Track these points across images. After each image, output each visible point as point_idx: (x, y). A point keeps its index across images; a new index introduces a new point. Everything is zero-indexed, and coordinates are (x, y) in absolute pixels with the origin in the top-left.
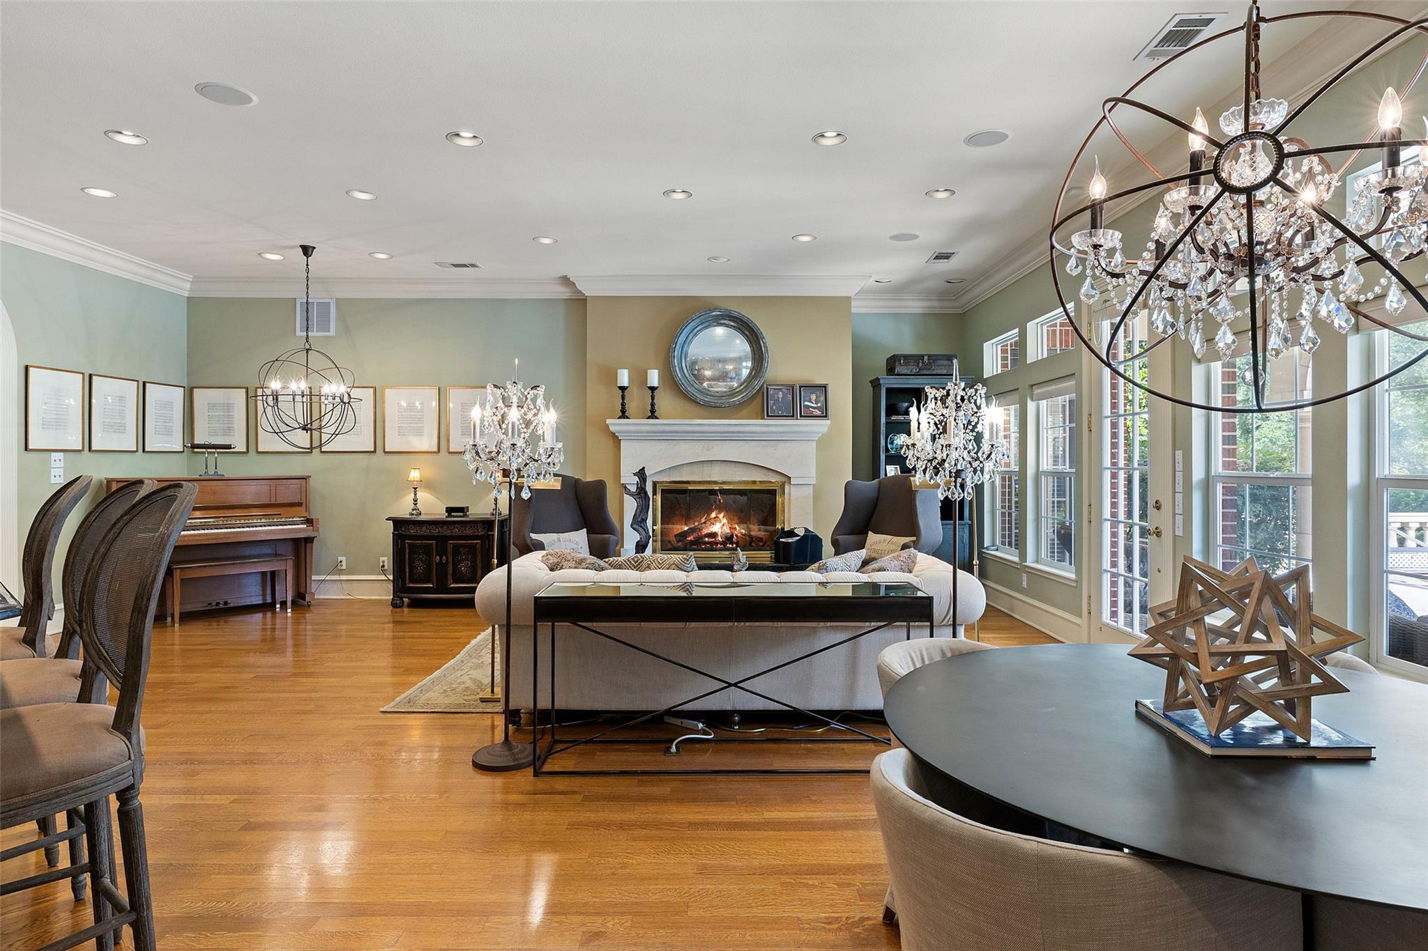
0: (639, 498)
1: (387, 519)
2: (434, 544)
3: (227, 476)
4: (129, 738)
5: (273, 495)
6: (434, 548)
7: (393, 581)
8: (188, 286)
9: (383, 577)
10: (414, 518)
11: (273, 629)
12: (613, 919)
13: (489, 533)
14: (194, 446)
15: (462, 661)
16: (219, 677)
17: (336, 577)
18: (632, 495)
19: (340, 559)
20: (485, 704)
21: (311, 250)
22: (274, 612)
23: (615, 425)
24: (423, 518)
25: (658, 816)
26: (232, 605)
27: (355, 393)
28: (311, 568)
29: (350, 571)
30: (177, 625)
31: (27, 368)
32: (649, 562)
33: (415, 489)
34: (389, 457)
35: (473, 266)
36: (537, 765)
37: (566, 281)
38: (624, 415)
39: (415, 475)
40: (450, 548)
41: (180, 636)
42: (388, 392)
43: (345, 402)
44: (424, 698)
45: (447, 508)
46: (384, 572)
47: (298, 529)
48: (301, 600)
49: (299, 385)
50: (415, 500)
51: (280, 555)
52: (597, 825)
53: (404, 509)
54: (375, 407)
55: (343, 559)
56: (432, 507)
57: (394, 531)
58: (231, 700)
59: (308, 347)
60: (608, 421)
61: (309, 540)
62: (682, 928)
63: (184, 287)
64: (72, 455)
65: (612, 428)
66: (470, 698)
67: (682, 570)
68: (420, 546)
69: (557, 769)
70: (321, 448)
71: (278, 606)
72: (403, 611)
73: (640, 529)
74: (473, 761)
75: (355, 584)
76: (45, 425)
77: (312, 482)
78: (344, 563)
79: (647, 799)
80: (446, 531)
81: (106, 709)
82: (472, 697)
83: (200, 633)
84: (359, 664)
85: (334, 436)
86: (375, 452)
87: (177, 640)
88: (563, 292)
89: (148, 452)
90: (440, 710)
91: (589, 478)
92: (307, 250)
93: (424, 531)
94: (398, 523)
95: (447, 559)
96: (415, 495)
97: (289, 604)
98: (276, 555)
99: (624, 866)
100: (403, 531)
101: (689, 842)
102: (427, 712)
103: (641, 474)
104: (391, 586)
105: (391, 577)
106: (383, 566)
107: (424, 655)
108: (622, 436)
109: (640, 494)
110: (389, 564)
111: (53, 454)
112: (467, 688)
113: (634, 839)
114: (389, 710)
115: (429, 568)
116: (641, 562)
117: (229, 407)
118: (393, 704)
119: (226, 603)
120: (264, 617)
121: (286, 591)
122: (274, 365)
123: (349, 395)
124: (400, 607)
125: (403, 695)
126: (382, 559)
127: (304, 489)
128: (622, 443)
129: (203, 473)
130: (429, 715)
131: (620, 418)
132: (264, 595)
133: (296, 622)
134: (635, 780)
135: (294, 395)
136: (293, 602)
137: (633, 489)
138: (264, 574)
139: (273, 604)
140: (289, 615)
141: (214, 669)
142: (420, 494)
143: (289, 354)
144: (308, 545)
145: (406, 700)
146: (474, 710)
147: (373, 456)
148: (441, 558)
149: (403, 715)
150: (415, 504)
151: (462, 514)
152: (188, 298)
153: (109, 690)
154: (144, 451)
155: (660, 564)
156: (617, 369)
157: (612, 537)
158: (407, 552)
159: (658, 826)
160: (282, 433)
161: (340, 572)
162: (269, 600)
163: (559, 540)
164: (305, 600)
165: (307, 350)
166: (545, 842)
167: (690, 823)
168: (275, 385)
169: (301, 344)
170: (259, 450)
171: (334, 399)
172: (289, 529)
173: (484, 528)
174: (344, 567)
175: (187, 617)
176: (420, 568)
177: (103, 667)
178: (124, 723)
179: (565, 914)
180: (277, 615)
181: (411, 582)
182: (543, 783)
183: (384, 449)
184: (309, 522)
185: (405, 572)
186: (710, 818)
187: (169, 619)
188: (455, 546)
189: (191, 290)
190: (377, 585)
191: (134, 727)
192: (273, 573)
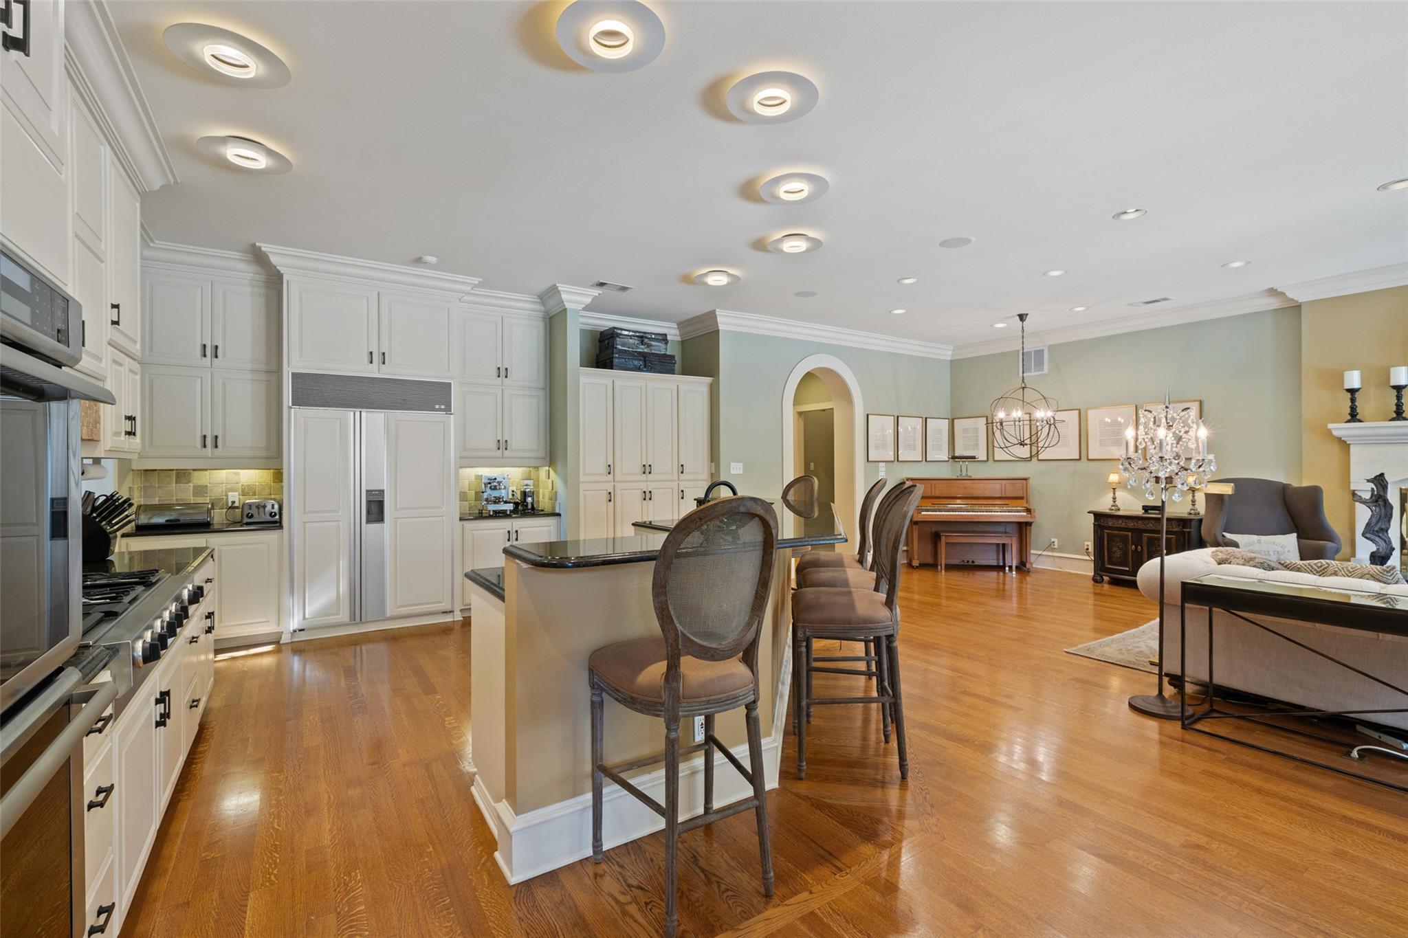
0: (1376, 506)
1: (1089, 512)
2: (1130, 536)
3: (973, 477)
4: (891, 610)
5: (1003, 491)
6: (1130, 538)
7: (1094, 561)
8: (950, 353)
9: (1088, 558)
10: (1114, 513)
11: (1004, 584)
12: (1219, 844)
13: (1185, 530)
14: (954, 458)
15: (1143, 632)
16: (961, 607)
17: (1050, 554)
18: (1364, 502)
19: (1053, 540)
20: (1153, 666)
21: (1025, 316)
22: (1004, 572)
23: (1341, 429)
24: (1121, 513)
25: (1306, 798)
26: (977, 563)
27: (1059, 416)
28: (1030, 545)
29: (1060, 550)
30: (943, 571)
31: (868, 415)
32: (1337, 569)
33: (1114, 489)
34: (1092, 463)
35: (1165, 299)
36: (1188, 723)
37: (1273, 292)
38: (1354, 416)
39: (1114, 478)
40: (1145, 540)
41: (946, 578)
42: (1091, 413)
43: (1051, 423)
44: (1101, 650)
45: (1143, 506)
46: (1088, 554)
47: (1021, 516)
48: (1022, 567)
49: (1017, 414)
50: (1114, 499)
51: (1008, 533)
52: (1231, 781)
53: (1104, 505)
54: (1080, 425)
55: (1056, 540)
56: (1130, 505)
57: (1095, 521)
58: (967, 621)
59: (1023, 386)
60: (1330, 426)
61: (1029, 524)
62: (1289, 879)
63: (947, 354)
64: (889, 464)
65: (1336, 433)
66: (1141, 659)
67: (1380, 581)
68: (1117, 536)
69: (1207, 730)
70: (1038, 456)
71: (1007, 568)
72: (1103, 586)
73: (1377, 539)
74: (1129, 703)
75: (1065, 561)
76: (877, 447)
77: (1031, 482)
78: (1056, 543)
79: (1300, 782)
80: (1140, 525)
81: (883, 596)
82: (1144, 659)
83: (957, 578)
84: (1057, 617)
85: (1043, 449)
86: (1080, 459)
87: (943, 580)
88: (1273, 303)
89: (929, 461)
90: (1111, 661)
91: (1305, 484)
92: (1022, 317)
93: (1120, 523)
94: (1098, 516)
95: (1142, 547)
96: (1114, 494)
97: (1014, 568)
98: (1006, 533)
99: (1249, 817)
100: (1102, 522)
101: (1335, 829)
102: (1101, 661)
103: (1380, 481)
104: (1092, 565)
105: (1093, 558)
106: (1087, 549)
107: (1111, 621)
108: (1352, 440)
109: (1377, 501)
110: (1091, 549)
111: (880, 464)
112: (1141, 652)
113: (1268, 804)
114: (1071, 652)
115: (1125, 555)
116: (1326, 568)
117: (976, 430)
118: (1074, 649)
119: (973, 562)
120: (998, 576)
121: (1013, 559)
122: (1002, 401)
123: (1054, 418)
124: (1100, 583)
125: (1085, 645)
126: (1086, 543)
127: (1025, 487)
128: (1352, 448)
129: (958, 474)
130: (1103, 663)
131: (1348, 421)
132: (998, 560)
133: (1021, 582)
134: (1292, 764)
135: (1015, 421)
136: (1017, 567)
137: (1367, 496)
138: (998, 545)
139: (1004, 567)
140: (1014, 576)
141: (962, 602)
142: (1119, 494)
143: (1010, 393)
144: (1028, 528)
145: (1087, 648)
146: (1142, 669)
147: (1078, 463)
148: (1136, 547)
149: (1081, 658)
150: (1114, 502)
151: (1157, 512)
152: (951, 361)
153: (885, 586)
154: (926, 461)
155: (1350, 572)
156: (1343, 371)
157: (1329, 544)
158: (1106, 539)
159: (1304, 805)
160: (1006, 447)
161: (1054, 550)
162: (1001, 564)
163: (1259, 542)
164: (1025, 567)
165: (1023, 388)
166: (1175, 774)
167: (1344, 817)
168: (1001, 415)
169: (1019, 384)
170: (995, 459)
171: (1043, 422)
172: (1014, 515)
173: (1179, 525)
174: (1056, 547)
175: (950, 568)
176: (1118, 553)
177: (884, 575)
178: (889, 603)
179: (1175, 823)
180: (1007, 575)
181: (1109, 564)
182: (1189, 736)
183: (1088, 457)
184: (1028, 511)
185: (1104, 555)
186: (1374, 821)
187: (939, 567)
188: (1150, 539)
189: (952, 356)
190: (1084, 563)
191: (894, 606)
192: (1004, 545)
